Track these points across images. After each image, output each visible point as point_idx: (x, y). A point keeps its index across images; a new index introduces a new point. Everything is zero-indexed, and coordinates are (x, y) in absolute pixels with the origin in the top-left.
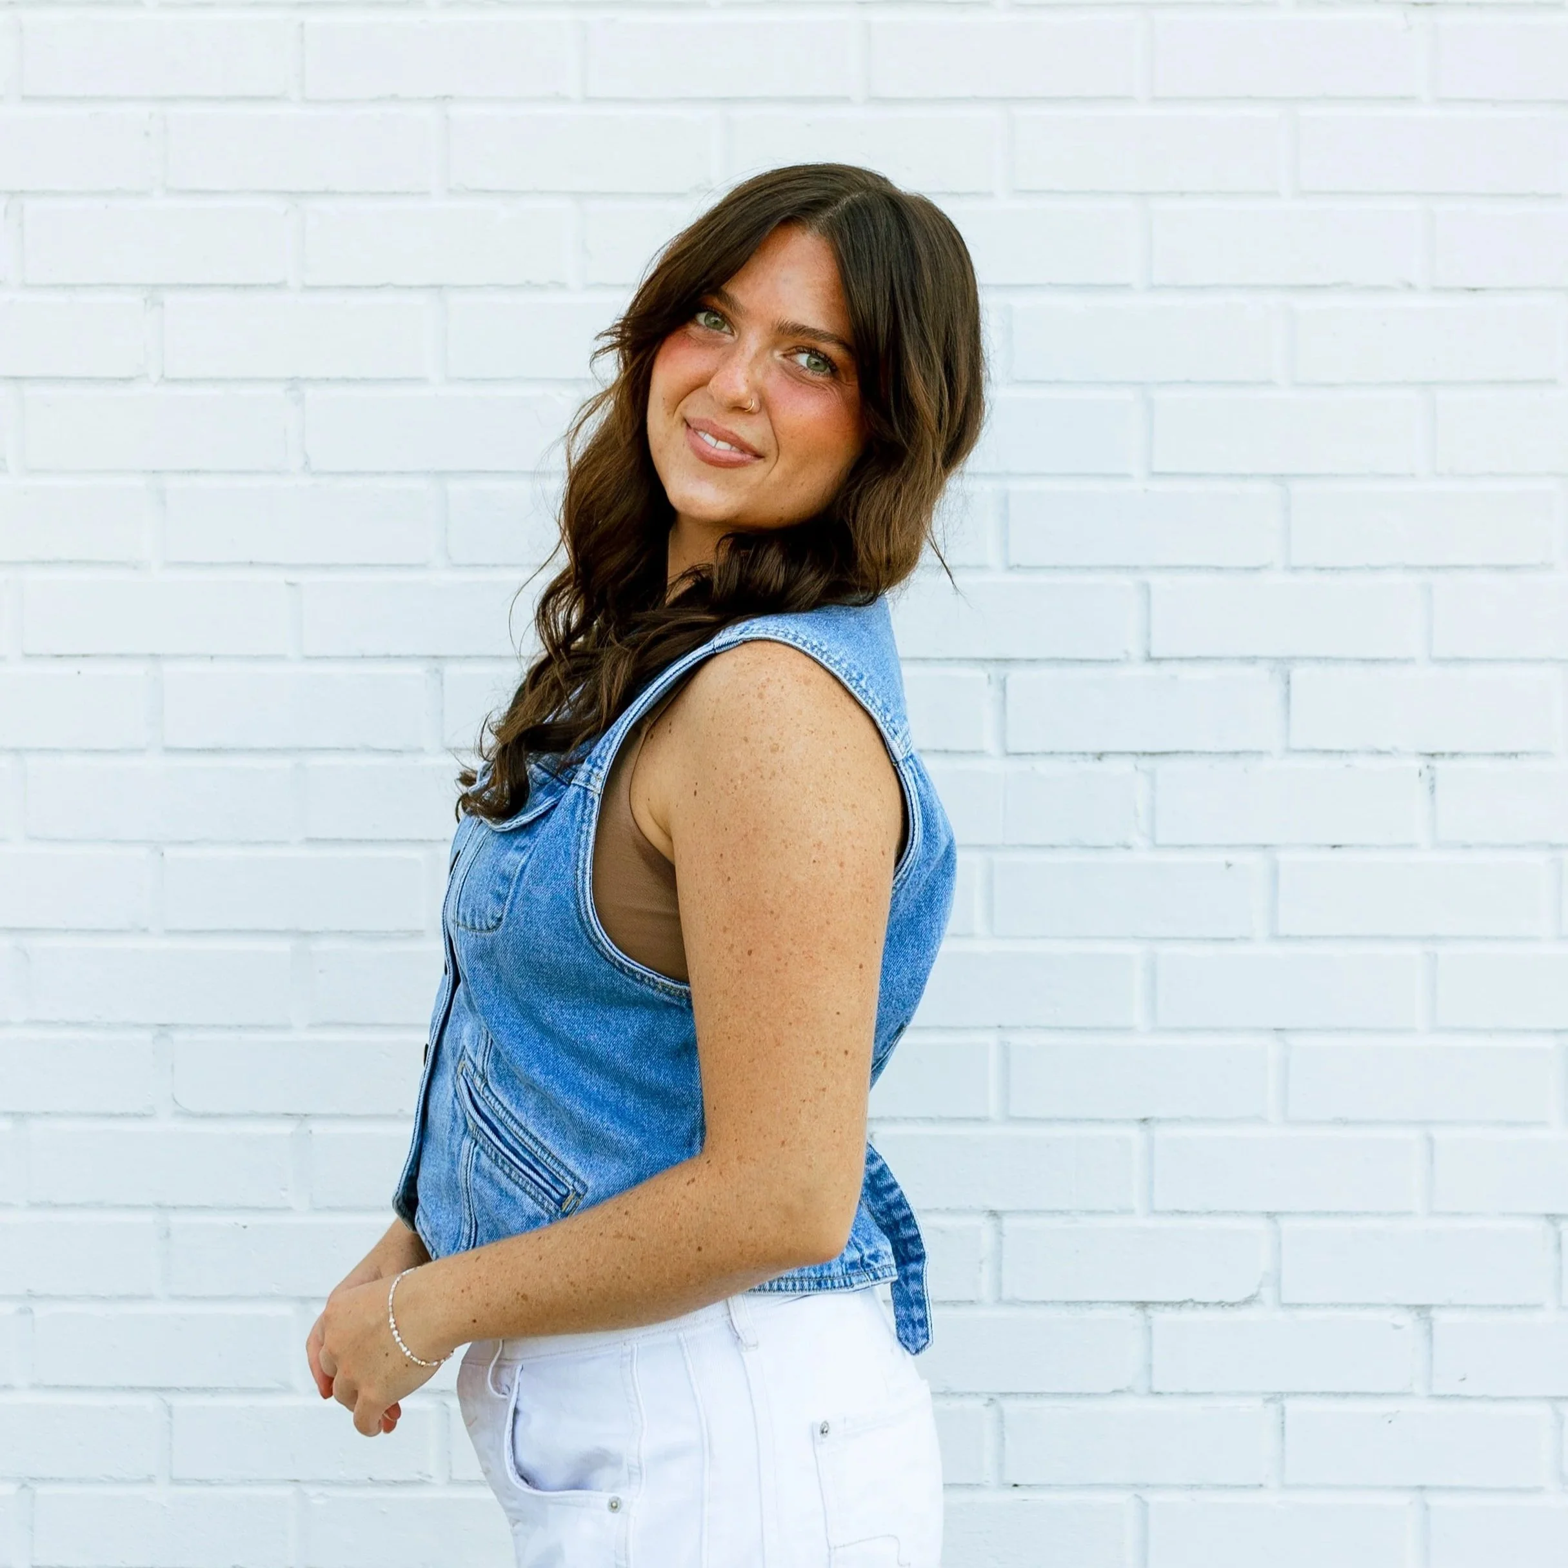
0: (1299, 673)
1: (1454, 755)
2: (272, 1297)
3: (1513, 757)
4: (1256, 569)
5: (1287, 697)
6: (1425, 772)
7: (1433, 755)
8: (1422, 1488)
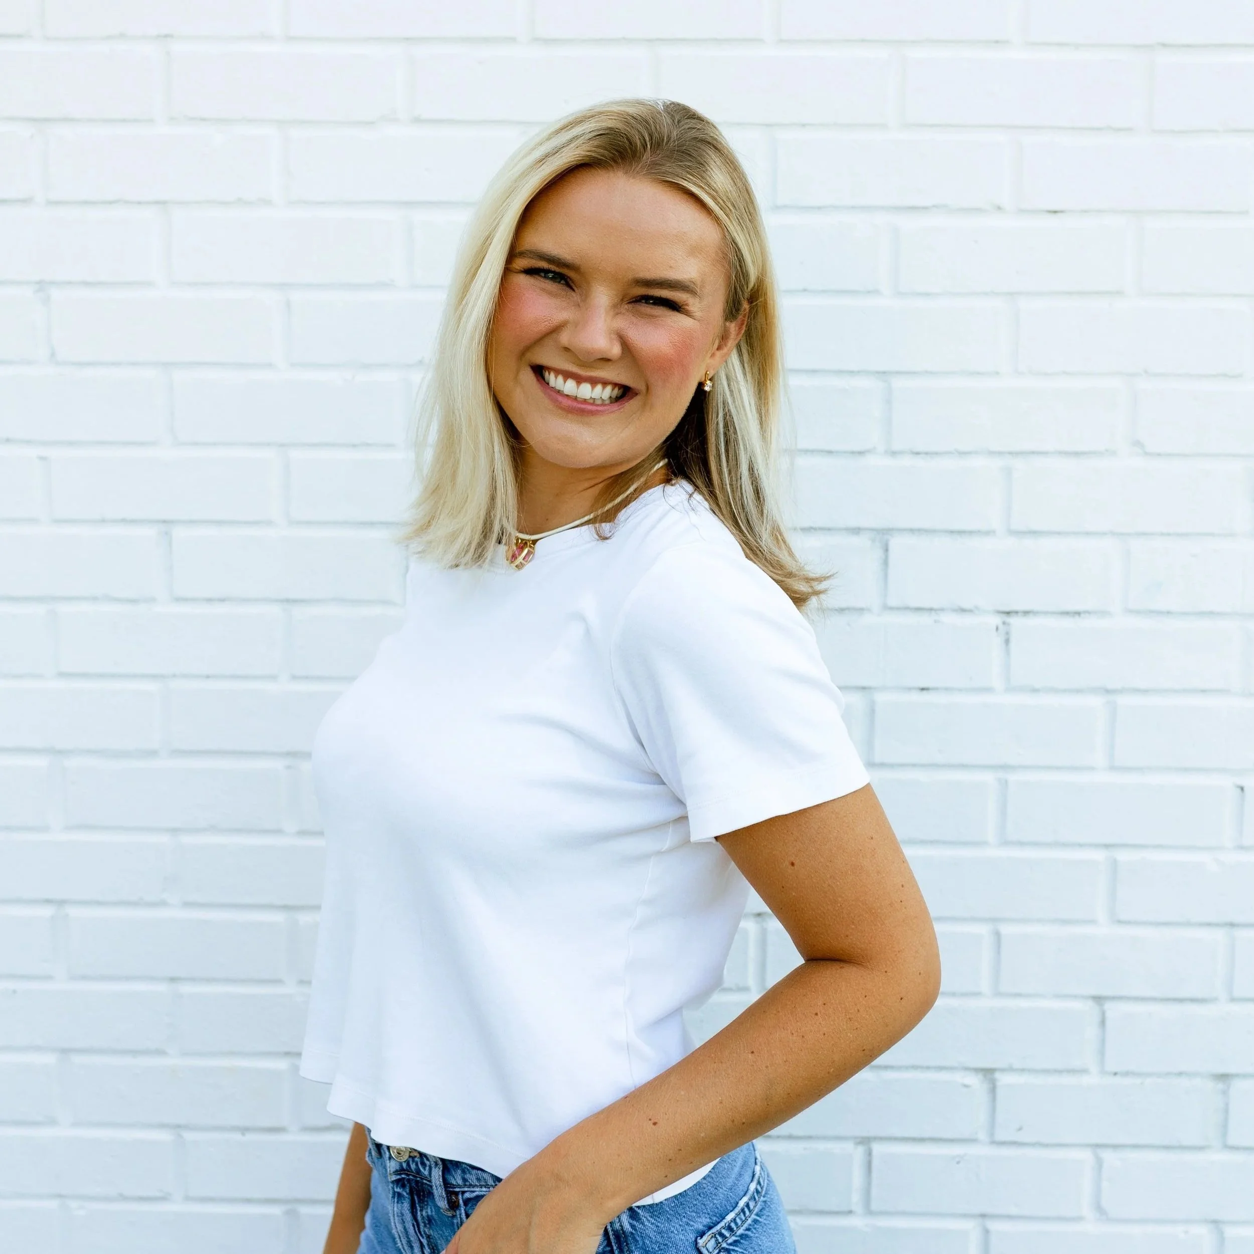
0: (896, 543)
1: (1026, 613)
2: (38, 1049)
3: (1077, 617)
4: (861, 453)
5: (886, 562)
6: (1001, 626)
7: (1008, 613)
8: (983, 1216)
